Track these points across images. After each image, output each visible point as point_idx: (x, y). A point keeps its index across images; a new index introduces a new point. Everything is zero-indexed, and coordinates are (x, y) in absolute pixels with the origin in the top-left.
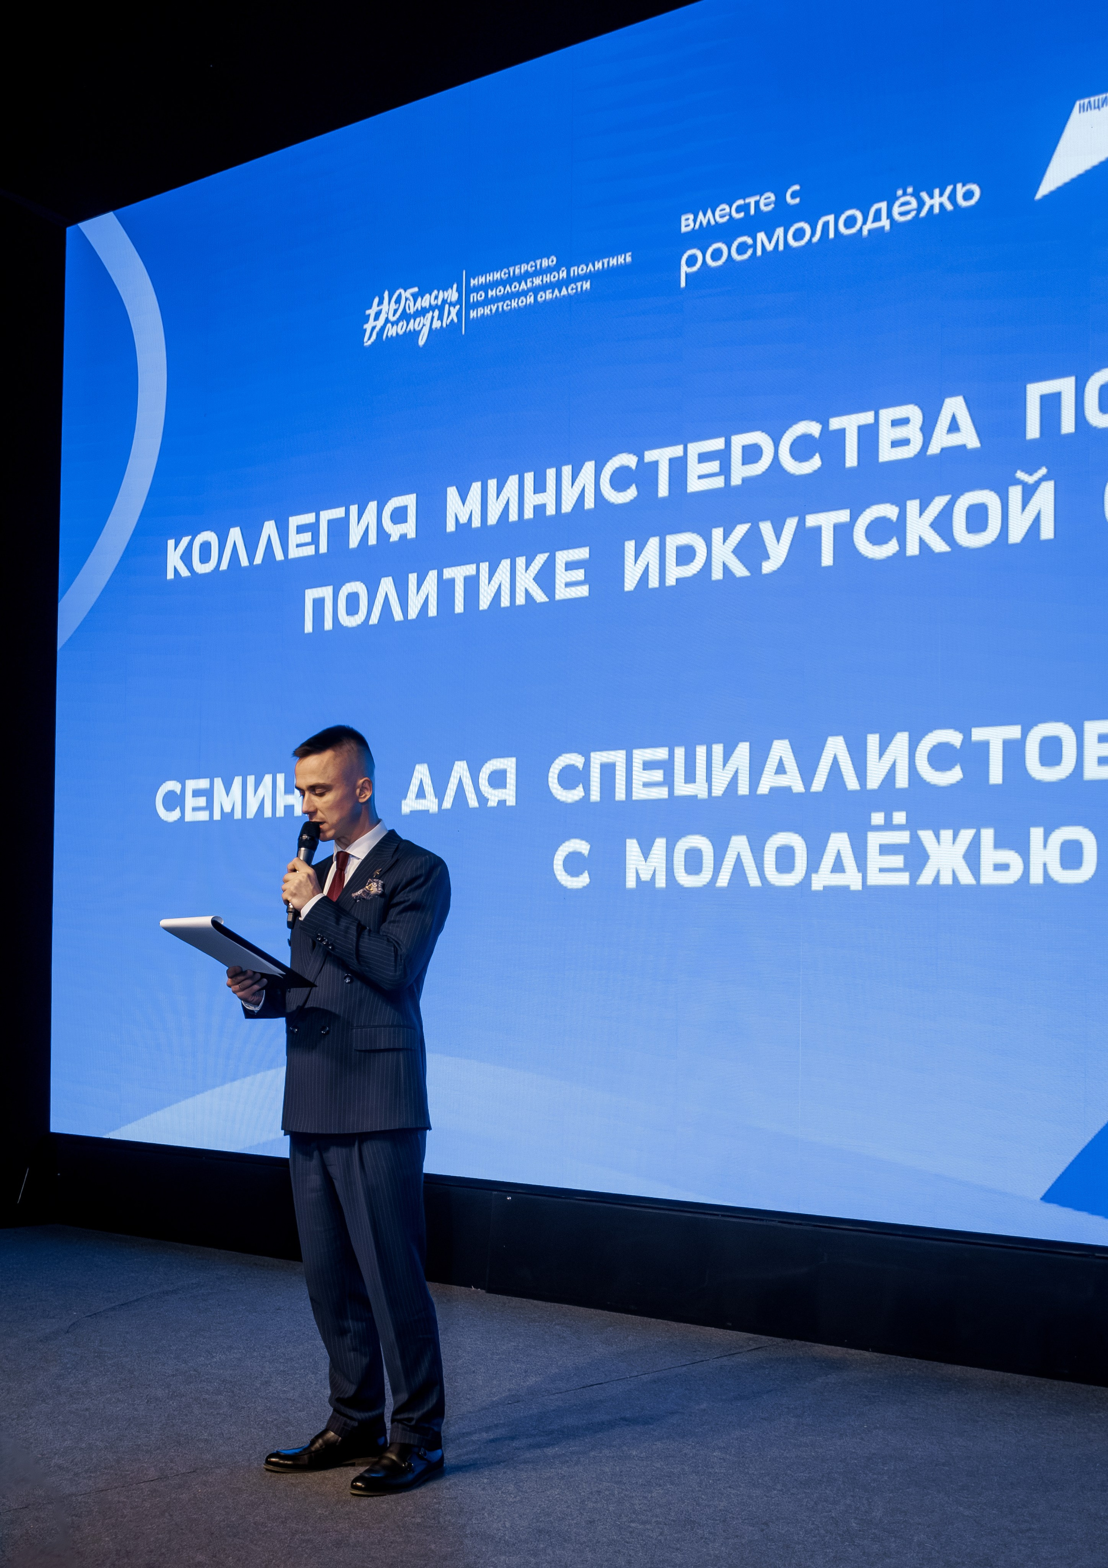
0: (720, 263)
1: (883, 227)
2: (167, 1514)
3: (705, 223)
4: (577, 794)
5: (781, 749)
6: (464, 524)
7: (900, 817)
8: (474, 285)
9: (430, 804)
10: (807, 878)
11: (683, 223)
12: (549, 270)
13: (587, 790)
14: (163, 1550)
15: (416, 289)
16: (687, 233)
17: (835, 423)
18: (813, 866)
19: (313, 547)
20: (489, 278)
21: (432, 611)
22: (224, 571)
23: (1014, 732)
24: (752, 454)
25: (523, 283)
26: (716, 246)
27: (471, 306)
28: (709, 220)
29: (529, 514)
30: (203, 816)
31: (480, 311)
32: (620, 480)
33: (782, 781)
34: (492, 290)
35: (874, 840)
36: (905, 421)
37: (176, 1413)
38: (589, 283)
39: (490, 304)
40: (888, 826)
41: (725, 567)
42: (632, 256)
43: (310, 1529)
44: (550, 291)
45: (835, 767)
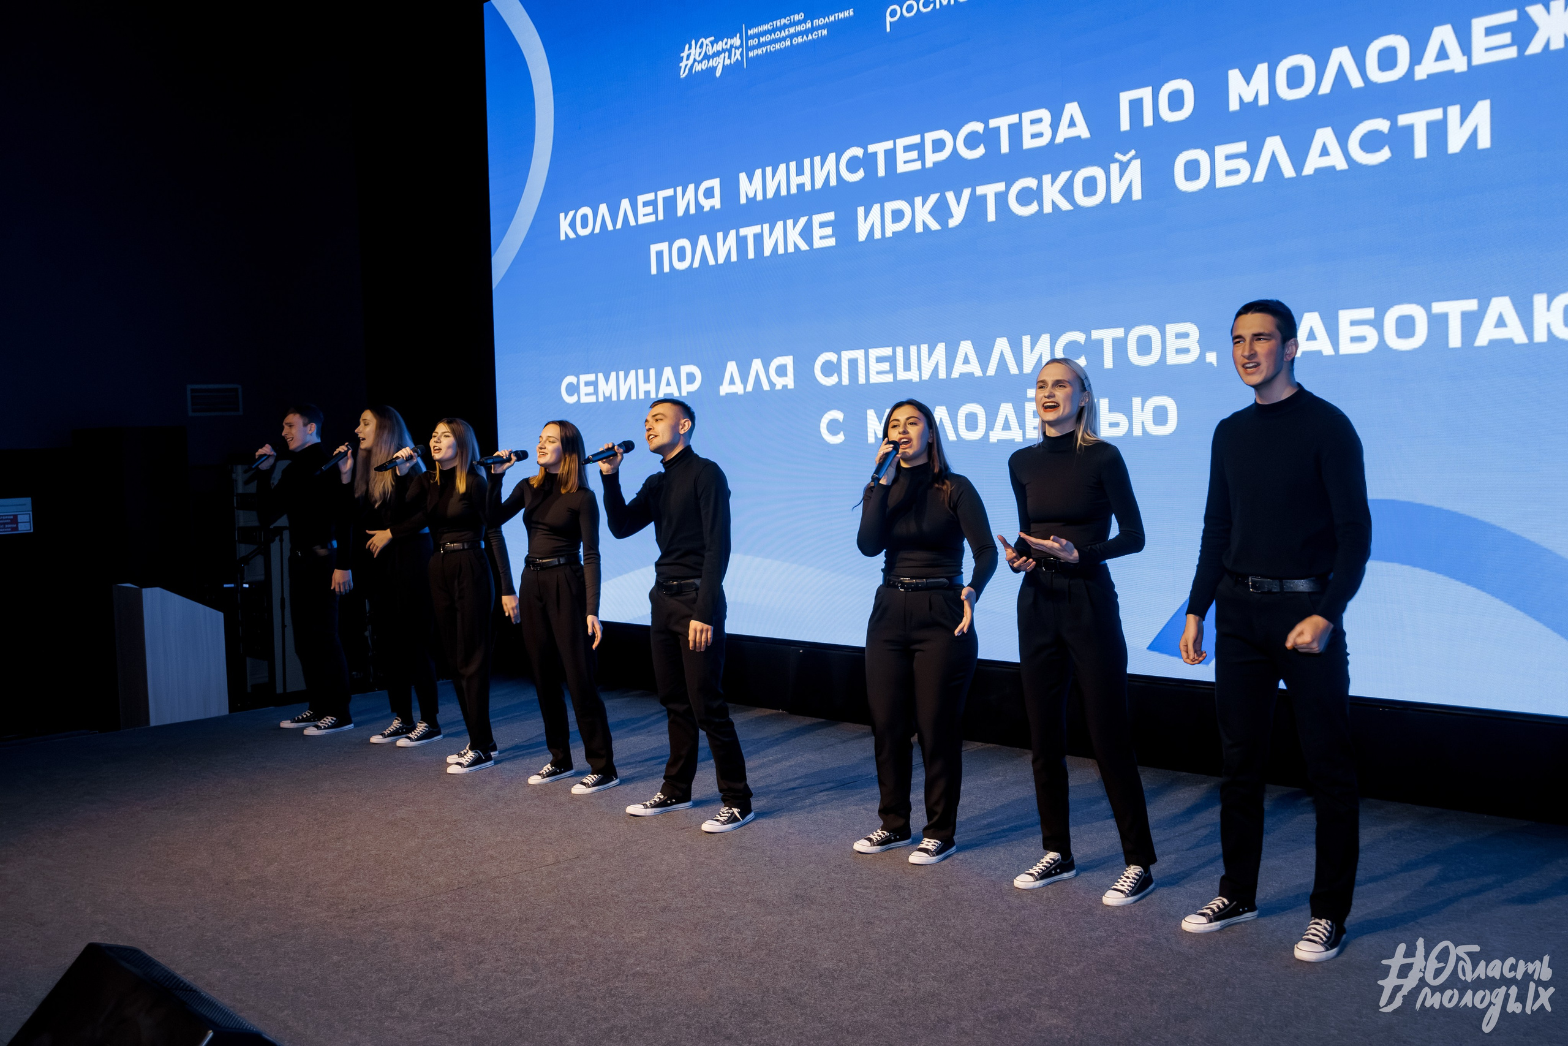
0: (912, 14)
2: (556, 890)
4: (834, 380)
5: (966, 347)
6: (751, 198)
8: (751, 35)
9: (738, 388)
10: (986, 436)
13: (840, 377)
14: (550, 917)
17: (993, 123)
18: (990, 426)
19: (654, 216)
20: (760, 30)
21: (734, 258)
22: (597, 234)
23: (1119, 332)
27: (749, 49)
29: (794, 190)
30: (592, 399)
31: (756, 52)
33: (966, 369)
34: (762, 37)
36: (1039, 121)
38: (826, 31)
39: (762, 47)
42: (854, 11)
43: (647, 899)
44: (801, 37)
45: (1002, 360)
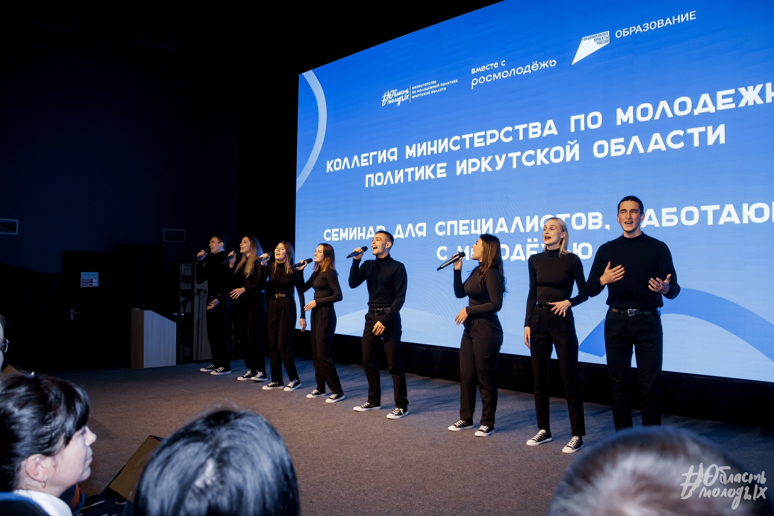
0: (483, 82)
1: (529, 72)
3: (478, 71)
4: (443, 233)
5: (502, 220)
6: (411, 156)
7: (536, 240)
8: (413, 89)
9: (402, 236)
10: (509, 258)
11: (472, 71)
12: (434, 84)
13: (446, 232)
15: (397, 90)
16: (473, 74)
17: (516, 127)
18: (511, 254)
19: (368, 163)
20: (418, 87)
22: (343, 170)
23: (568, 215)
24: (493, 136)
25: (427, 88)
26: (481, 77)
27: (412, 95)
28: (480, 70)
29: (429, 153)
30: (337, 239)
31: (415, 96)
32: (455, 143)
33: (502, 229)
34: (418, 90)
35: (529, 246)
36: (536, 127)
37: (330, 409)
38: (446, 88)
39: (418, 94)
40: (533, 242)
41: (485, 168)
42: (458, 80)
44: (435, 90)
45: (517, 226)
